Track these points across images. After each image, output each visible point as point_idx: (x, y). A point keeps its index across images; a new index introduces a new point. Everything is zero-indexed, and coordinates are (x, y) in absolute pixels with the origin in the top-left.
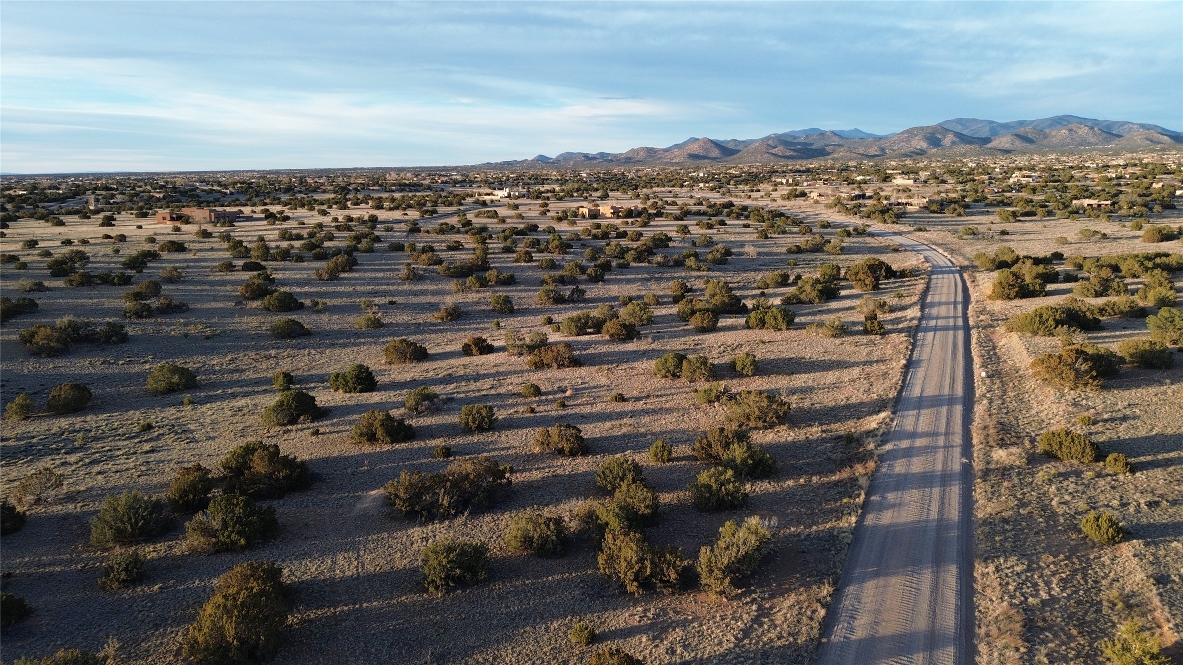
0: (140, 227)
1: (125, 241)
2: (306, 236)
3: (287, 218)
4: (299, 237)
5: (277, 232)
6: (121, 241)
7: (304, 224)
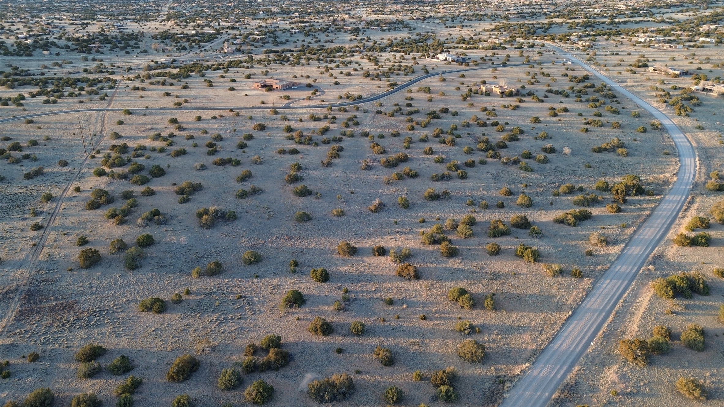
0: (246, 95)
2: (323, 117)
3: (316, 91)
4: (319, 119)
5: (310, 110)
6: (237, 116)
7: (323, 101)
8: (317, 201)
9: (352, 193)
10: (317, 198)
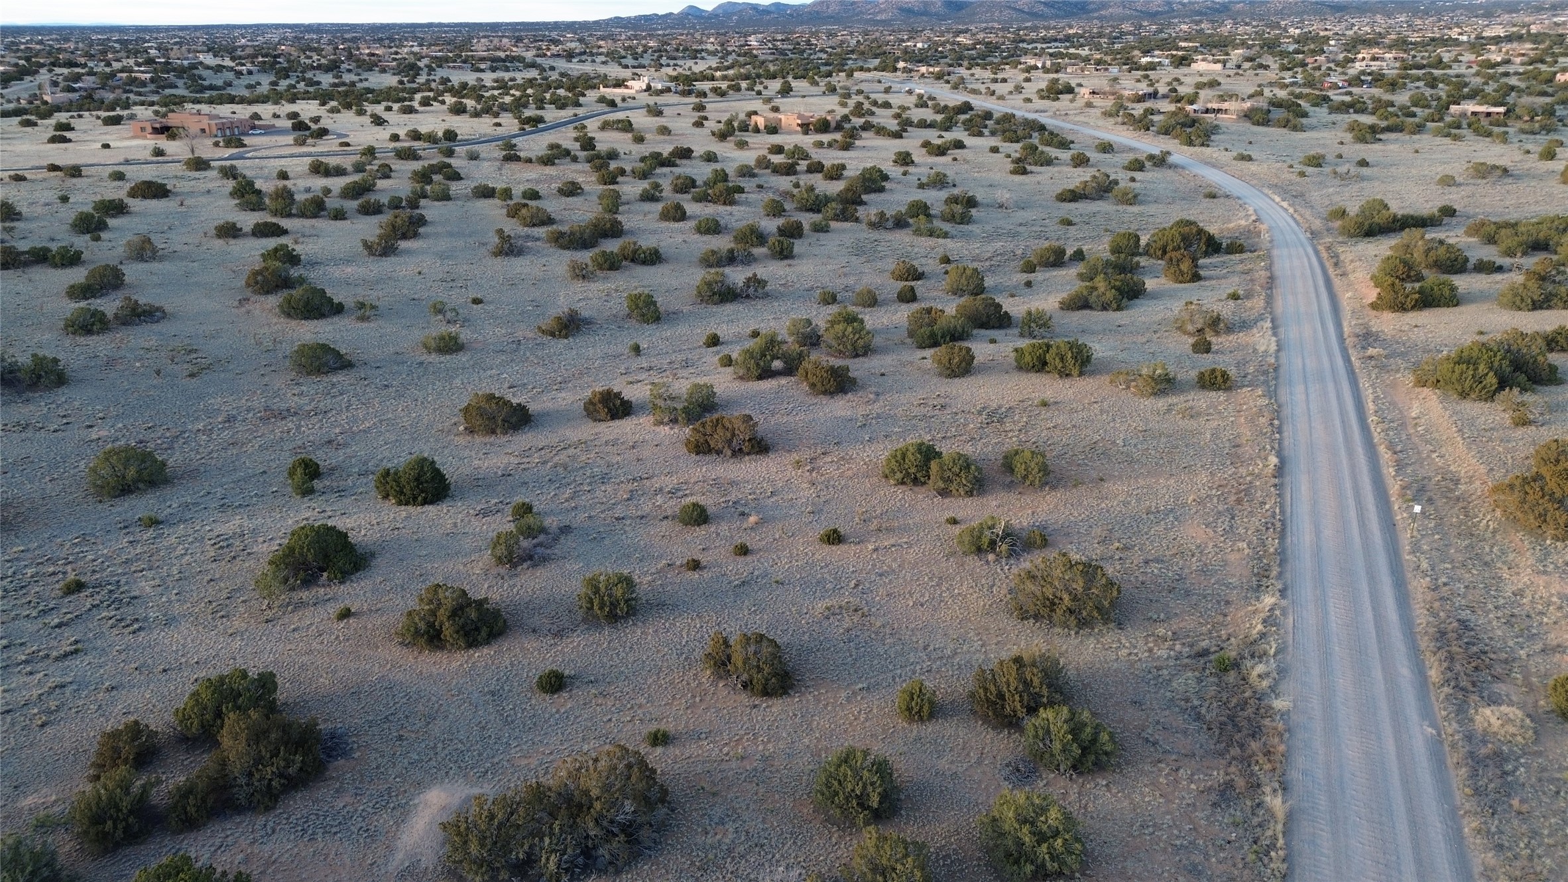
0: (106, 146)
1: (80, 176)
2: (350, 168)
3: (323, 132)
4: (340, 172)
5: (308, 160)
6: (73, 176)
7: (348, 145)
8: (365, 325)
9: (477, 301)
10: (363, 319)
